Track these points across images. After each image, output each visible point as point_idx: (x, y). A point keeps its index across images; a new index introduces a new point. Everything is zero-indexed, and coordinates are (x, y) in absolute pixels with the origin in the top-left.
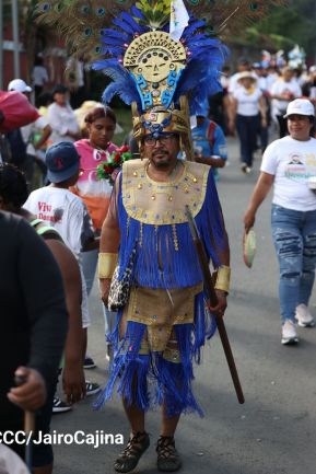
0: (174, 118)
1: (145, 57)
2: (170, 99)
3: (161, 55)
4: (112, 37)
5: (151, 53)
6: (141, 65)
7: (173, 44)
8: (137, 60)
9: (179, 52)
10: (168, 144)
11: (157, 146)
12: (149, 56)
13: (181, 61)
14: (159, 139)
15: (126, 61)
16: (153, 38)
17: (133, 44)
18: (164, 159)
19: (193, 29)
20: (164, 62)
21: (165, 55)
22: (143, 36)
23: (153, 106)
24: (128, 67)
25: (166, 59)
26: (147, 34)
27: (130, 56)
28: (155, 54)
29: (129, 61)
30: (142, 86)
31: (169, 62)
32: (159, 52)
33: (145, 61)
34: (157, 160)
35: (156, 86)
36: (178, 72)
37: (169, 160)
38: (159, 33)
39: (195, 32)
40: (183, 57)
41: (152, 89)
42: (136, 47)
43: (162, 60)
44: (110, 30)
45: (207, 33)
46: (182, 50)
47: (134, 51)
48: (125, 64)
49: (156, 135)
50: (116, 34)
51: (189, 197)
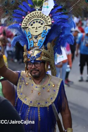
0: (43, 53)
1: (32, 23)
2: (42, 44)
3: (40, 22)
4: (17, 14)
5: (35, 21)
6: (30, 27)
7: (46, 17)
8: (28, 24)
9: (48, 21)
10: (39, 66)
11: (33, 67)
12: (34, 23)
13: (49, 25)
14: (34, 63)
15: (23, 25)
16: (37, 14)
17: (27, 17)
18: (37, 74)
19: (56, 10)
20: (41, 25)
21: (42, 22)
22: (32, 13)
23: (34, 47)
24: (23, 28)
25: (42, 24)
26: (34, 12)
27: (25, 22)
28: (37, 22)
29: (24, 25)
30: (30, 37)
31: (43, 26)
32: (39, 21)
33: (32, 25)
34: (33, 74)
35: (36, 37)
36: (47, 31)
37: (39, 74)
38: (39, 11)
39: (57, 11)
40: (50, 23)
41: (34, 39)
42: (28, 18)
43: (40, 25)
44: (17, 10)
45: (63, 12)
46: (50, 20)
47: (27, 20)
48: (22, 26)
49: (33, 61)
50: (20, 12)
51: (49, 94)
